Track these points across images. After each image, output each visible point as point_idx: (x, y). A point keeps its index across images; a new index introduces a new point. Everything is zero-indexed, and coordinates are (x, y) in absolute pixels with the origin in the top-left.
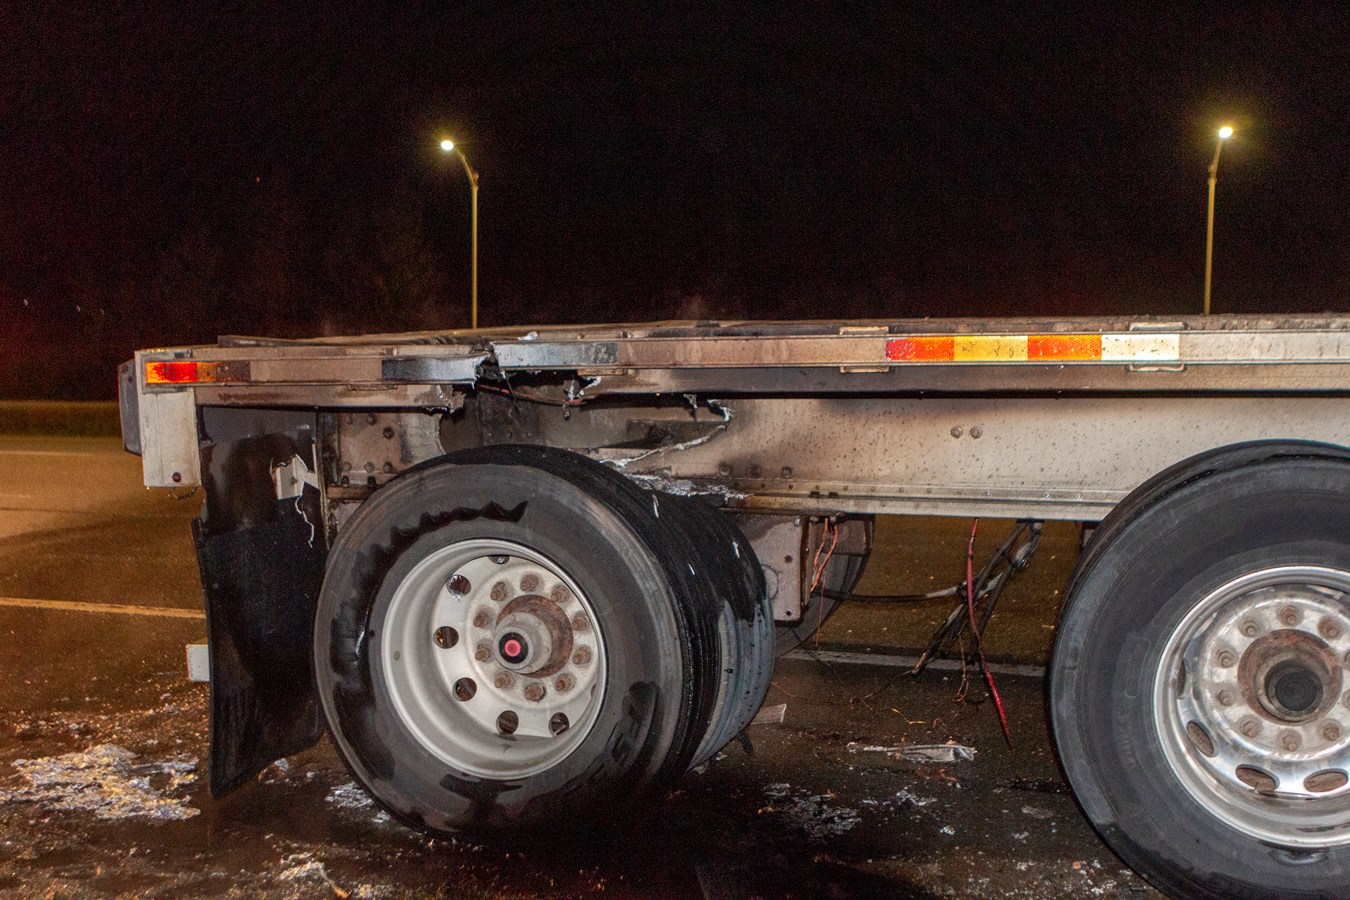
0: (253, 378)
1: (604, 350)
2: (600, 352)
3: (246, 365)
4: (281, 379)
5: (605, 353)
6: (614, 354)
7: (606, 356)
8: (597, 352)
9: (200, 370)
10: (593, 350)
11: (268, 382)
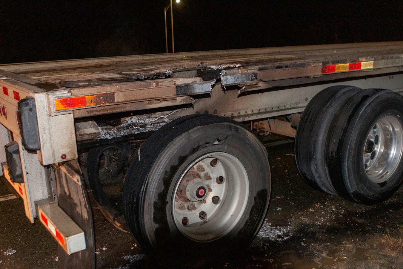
0: (116, 101)
1: (254, 75)
2: (253, 76)
3: (112, 95)
4: (130, 100)
5: (254, 77)
6: (257, 77)
7: (254, 78)
8: (252, 77)
9: (87, 100)
10: (251, 76)
11: (124, 102)
